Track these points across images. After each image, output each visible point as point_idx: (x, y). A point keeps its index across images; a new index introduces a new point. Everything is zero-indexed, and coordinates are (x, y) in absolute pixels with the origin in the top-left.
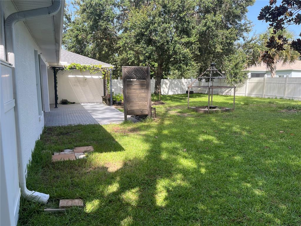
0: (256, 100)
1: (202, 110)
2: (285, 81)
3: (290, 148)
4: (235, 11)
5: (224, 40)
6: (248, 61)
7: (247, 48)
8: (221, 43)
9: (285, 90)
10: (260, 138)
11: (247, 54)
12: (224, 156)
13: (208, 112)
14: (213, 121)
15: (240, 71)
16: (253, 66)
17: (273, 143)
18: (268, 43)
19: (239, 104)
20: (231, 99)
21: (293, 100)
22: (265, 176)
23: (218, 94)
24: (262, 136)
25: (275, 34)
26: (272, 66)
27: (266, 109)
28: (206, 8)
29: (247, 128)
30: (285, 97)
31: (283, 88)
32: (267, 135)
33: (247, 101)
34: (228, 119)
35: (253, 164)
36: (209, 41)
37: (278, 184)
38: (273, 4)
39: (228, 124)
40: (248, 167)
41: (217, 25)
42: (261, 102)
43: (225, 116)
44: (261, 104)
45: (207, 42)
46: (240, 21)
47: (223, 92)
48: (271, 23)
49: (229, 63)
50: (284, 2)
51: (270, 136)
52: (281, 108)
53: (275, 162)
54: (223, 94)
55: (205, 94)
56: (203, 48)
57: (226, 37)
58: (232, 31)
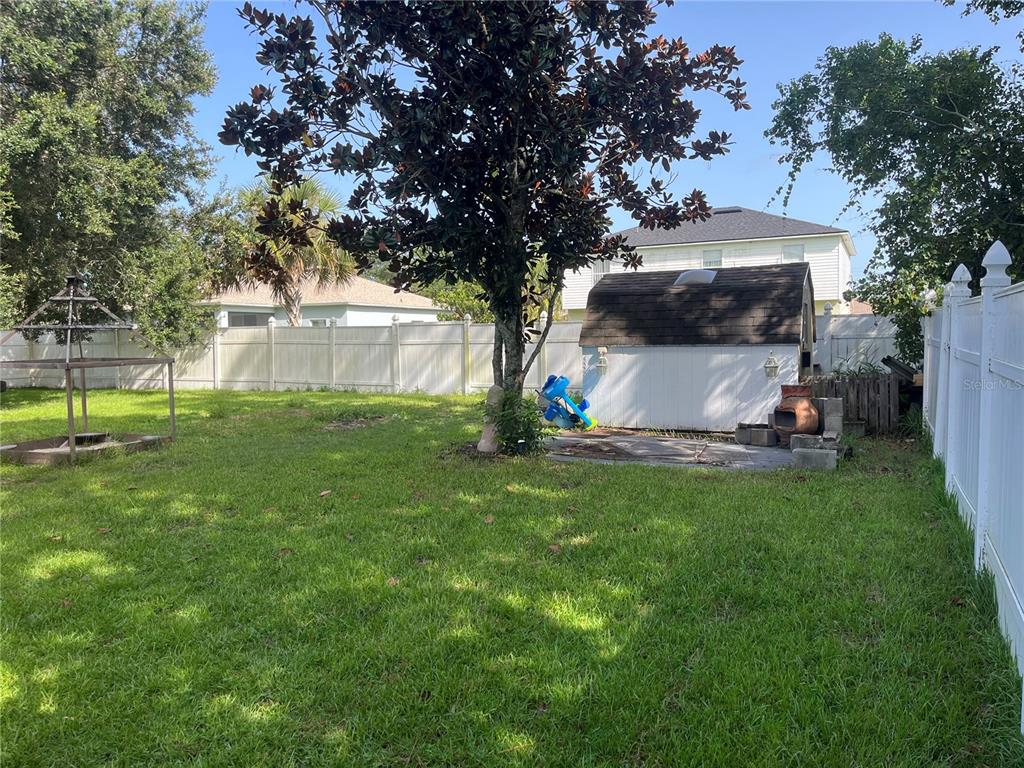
0: (251, 398)
1: (44, 454)
2: (329, 337)
3: (351, 537)
4: (147, 101)
5: (116, 195)
6: (210, 274)
7: (203, 229)
8: (107, 204)
9: (330, 364)
10: (261, 526)
11: (204, 249)
12: (135, 618)
13: (69, 461)
14: (92, 491)
15: (186, 304)
16: (232, 290)
17: (301, 533)
18: (259, 218)
19: (195, 419)
20: (163, 402)
21: (354, 391)
22: (280, 650)
23: (114, 388)
24: (271, 516)
25: (280, 194)
26: (289, 292)
27: (281, 427)
28: (31, 69)
29: (222, 498)
30: (333, 386)
31: (326, 357)
32: (283, 511)
33: (221, 405)
34: (154, 477)
35: (240, 621)
36: (54, 193)
37: (320, 664)
38: (264, 102)
39: (153, 494)
40: (225, 634)
41: (82, 138)
42: (265, 405)
43: (143, 467)
44: (265, 411)
45: (47, 194)
46: (170, 137)
47: (132, 381)
48: (264, 159)
49: (143, 277)
50: (295, 103)
51: (293, 512)
52: (321, 419)
53: (311, 594)
54: (135, 387)
55: (59, 389)
56: (35, 216)
57: (123, 186)
58: (141, 166)
